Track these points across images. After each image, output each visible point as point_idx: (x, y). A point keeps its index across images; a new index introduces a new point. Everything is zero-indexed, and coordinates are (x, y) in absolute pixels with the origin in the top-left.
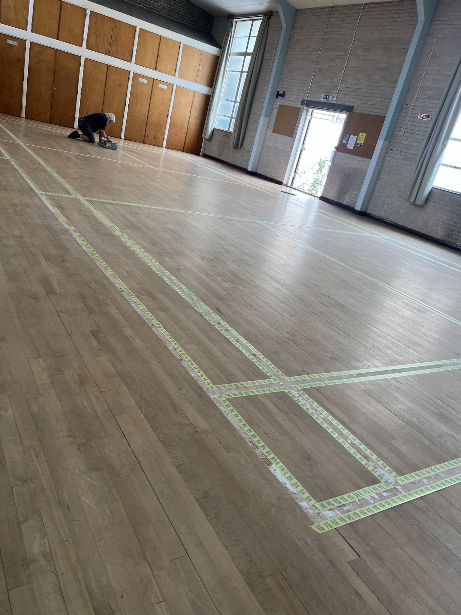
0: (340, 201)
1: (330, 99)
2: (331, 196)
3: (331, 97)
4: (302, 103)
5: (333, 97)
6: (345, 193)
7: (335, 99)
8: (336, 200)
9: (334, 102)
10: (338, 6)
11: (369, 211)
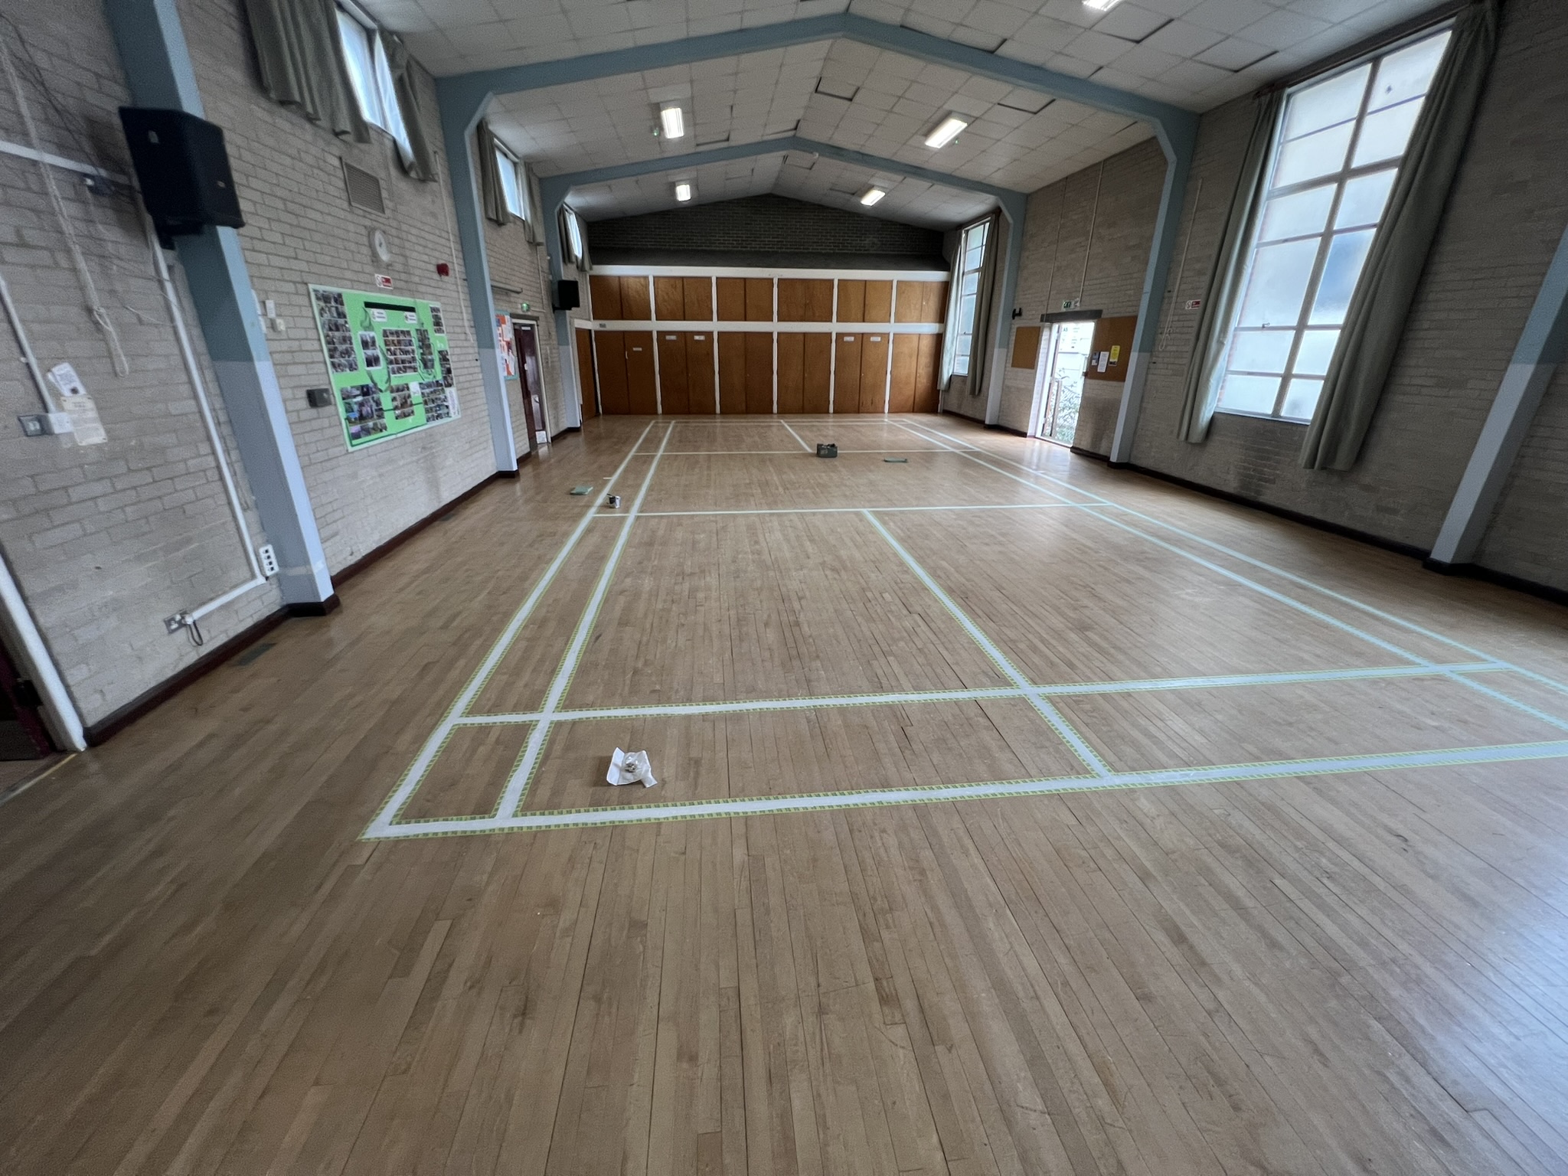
0: (1095, 451)
1: (1072, 306)
2: (1085, 445)
3: (1073, 303)
4: (1042, 321)
5: (1076, 302)
6: (1101, 440)
7: (1078, 304)
8: (1091, 450)
9: (1078, 309)
10: (1073, 175)
11: (1134, 461)
